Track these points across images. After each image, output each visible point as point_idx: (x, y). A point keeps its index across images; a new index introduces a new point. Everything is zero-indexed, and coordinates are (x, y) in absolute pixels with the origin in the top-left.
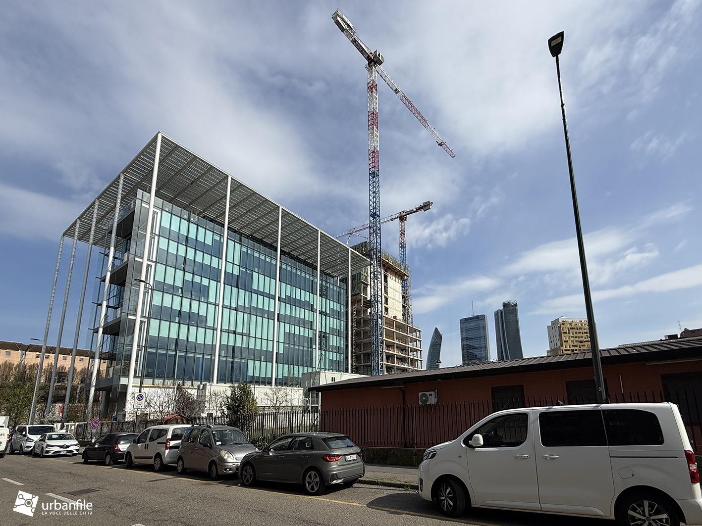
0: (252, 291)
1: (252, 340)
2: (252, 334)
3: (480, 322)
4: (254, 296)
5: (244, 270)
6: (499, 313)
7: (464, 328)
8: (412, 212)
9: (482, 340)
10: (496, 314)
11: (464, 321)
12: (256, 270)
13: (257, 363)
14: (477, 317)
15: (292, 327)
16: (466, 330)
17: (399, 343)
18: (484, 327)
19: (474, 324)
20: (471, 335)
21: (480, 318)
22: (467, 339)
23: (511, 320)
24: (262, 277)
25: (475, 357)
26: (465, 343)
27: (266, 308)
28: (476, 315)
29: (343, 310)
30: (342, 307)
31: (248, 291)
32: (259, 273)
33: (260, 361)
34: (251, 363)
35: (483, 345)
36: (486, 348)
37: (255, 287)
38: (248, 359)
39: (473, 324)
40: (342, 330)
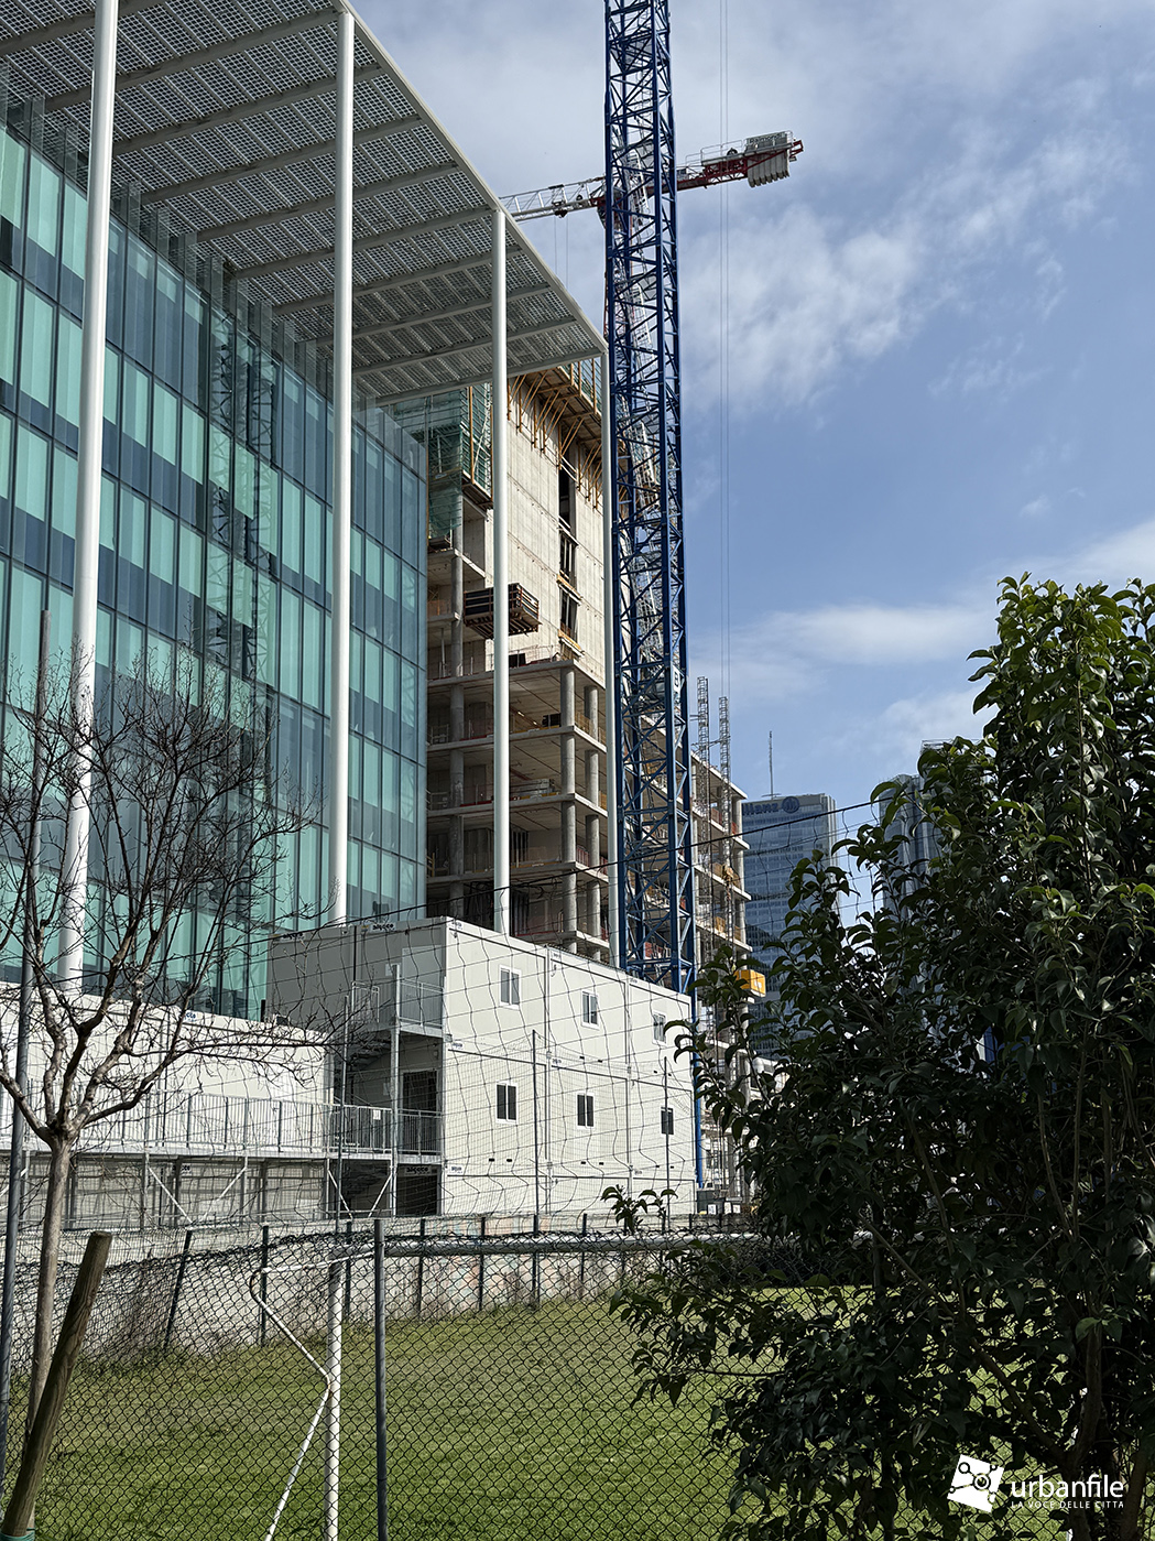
14: (791, 804)
19: (774, 834)
21: (804, 810)
39: (769, 833)
40: (408, 720)
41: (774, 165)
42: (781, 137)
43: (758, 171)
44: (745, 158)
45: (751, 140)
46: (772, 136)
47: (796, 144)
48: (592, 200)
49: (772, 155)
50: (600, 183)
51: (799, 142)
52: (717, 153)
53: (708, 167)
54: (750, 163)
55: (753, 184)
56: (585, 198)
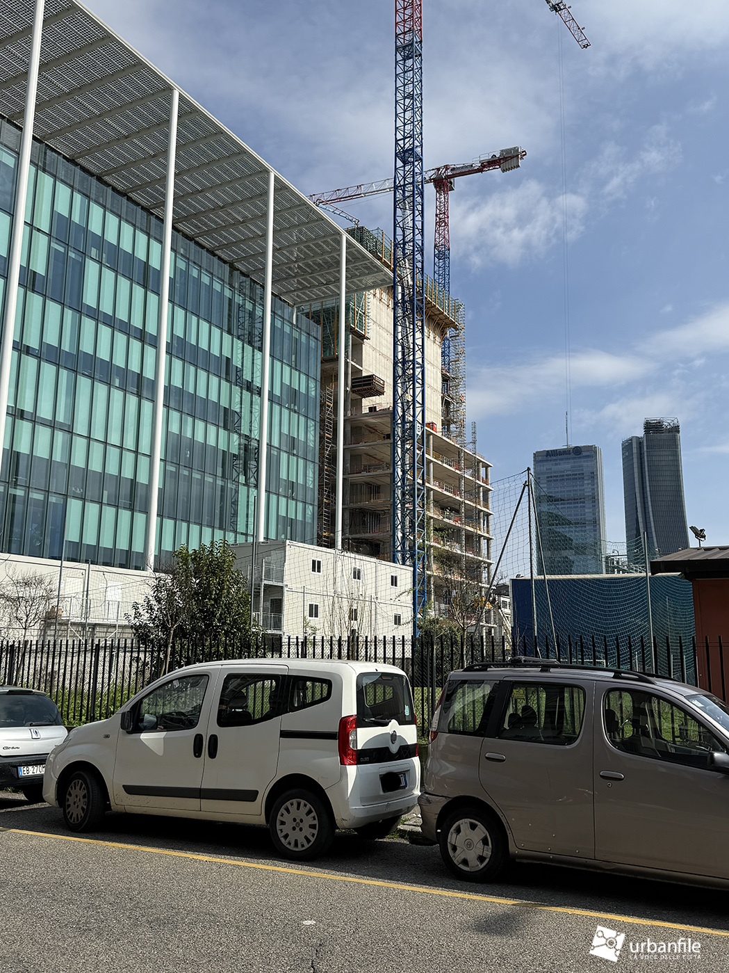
0: (80, 309)
1: (80, 444)
2: (80, 428)
3: (585, 464)
4: (88, 324)
5: (62, 250)
6: (634, 445)
7: (543, 473)
8: (468, 171)
9: (588, 504)
10: (627, 446)
11: (544, 457)
12: (94, 252)
13: (93, 509)
14: (577, 451)
15: (186, 421)
16: (550, 480)
17: (440, 490)
18: (593, 477)
19: (568, 466)
20: (559, 490)
21: (584, 454)
22: (551, 499)
23: (663, 463)
24: (109, 275)
25: (566, 543)
26: (545, 507)
27: (119, 361)
28: (574, 445)
29: (313, 393)
30: (312, 385)
31: (70, 308)
32: (100, 263)
33: (101, 503)
34: (74, 506)
35: (589, 517)
36: (595, 523)
37: (90, 299)
38: (66, 496)
39: (565, 466)
40: (312, 445)
41: (514, 161)
42: (516, 150)
43: (507, 165)
44: (500, 159)
45: (502, 151)
46: (512, 149)
47: (523, 152)
48: (430, 179)
49: (512, 158)
50: (434, 172)
51: (525, 151)
52: (488, 157)
53: (482, 163)
54: (502, 162)
55: (503, 171)
56: (427, 178)
